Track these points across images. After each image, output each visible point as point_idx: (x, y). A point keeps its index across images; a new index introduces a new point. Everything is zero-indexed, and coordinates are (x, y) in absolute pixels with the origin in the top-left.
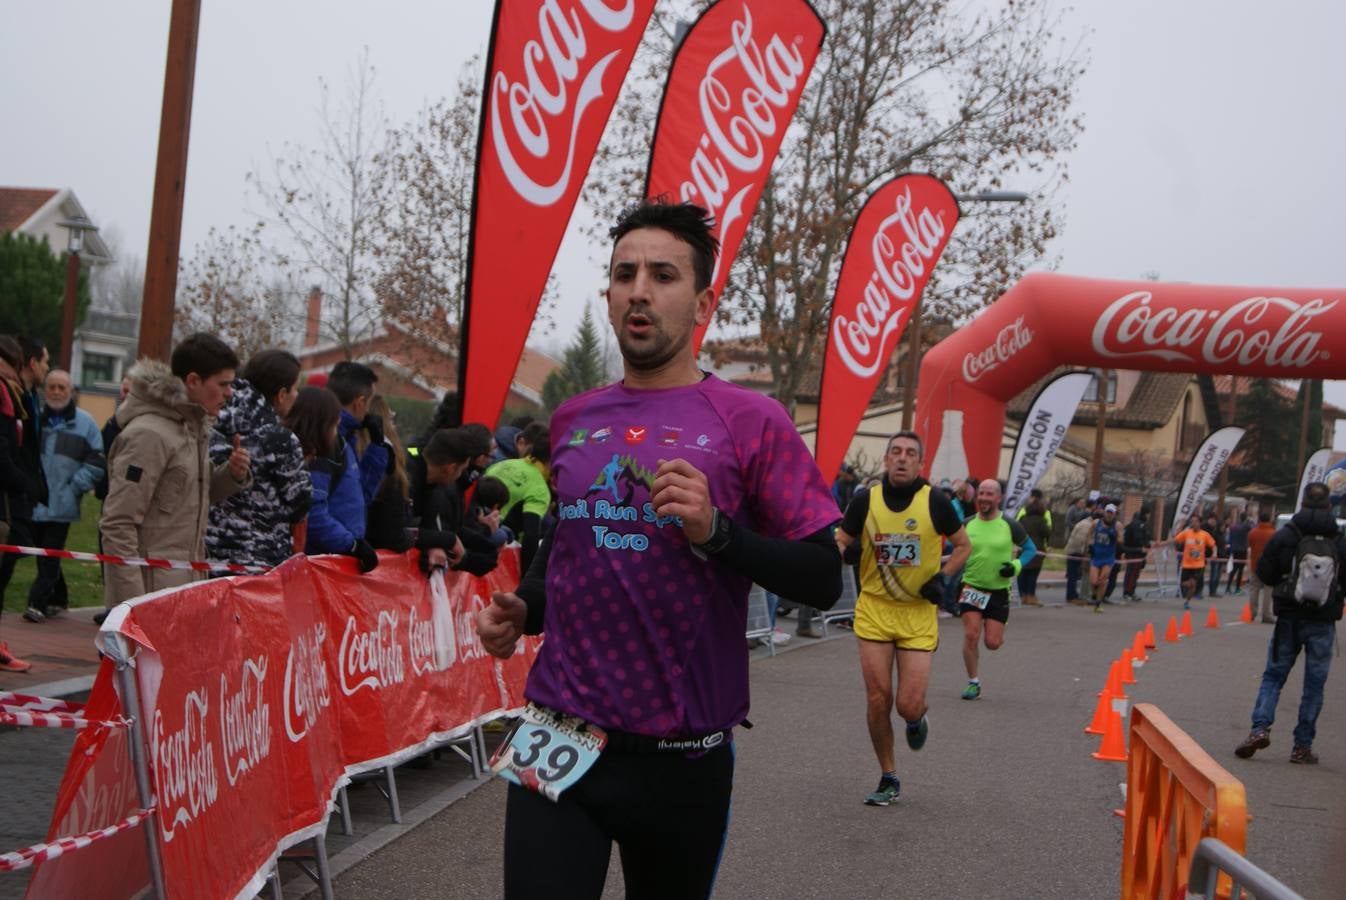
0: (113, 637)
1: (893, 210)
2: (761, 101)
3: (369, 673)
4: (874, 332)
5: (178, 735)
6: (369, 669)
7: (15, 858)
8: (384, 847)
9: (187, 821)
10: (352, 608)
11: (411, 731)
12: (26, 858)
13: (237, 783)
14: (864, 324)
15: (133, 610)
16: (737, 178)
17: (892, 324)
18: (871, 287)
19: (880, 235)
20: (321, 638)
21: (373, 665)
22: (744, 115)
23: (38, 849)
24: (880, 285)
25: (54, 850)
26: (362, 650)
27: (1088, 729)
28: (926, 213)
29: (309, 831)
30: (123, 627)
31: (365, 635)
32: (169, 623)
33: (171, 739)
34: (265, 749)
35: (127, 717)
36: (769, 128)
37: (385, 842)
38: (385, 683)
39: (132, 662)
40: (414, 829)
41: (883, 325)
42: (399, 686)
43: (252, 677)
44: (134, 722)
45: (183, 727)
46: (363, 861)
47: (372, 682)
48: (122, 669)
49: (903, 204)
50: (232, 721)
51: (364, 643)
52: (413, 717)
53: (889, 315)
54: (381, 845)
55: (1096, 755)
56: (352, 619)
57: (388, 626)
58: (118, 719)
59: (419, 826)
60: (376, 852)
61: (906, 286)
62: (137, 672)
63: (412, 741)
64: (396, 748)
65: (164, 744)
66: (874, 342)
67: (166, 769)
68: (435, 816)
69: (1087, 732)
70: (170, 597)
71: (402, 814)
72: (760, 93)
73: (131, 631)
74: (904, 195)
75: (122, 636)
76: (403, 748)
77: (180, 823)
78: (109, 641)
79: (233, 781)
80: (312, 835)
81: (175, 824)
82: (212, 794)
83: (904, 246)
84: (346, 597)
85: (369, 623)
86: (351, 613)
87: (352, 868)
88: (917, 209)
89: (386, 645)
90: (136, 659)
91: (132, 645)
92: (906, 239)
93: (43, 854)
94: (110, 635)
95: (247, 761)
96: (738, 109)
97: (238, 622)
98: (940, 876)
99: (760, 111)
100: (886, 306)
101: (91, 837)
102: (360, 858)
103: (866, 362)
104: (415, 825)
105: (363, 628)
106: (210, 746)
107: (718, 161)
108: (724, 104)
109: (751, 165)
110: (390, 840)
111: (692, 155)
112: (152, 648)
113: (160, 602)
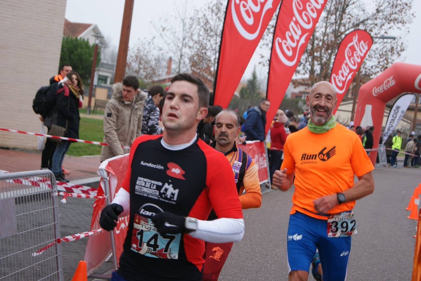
0: (103, 170)
1: (352, 41)
2: (312, 7)
4: (344, 79)
7: (70, 238)
9: (124, 227)
12: (74, 238)
14: (341, 77)
15: (109, 162)
16: (304, 31)
17: (350, 77)
18: (344, 65)
19: (347, 49)
22: (306, 11)
23: (77, 235)
24: (347, 64)
25: (82, 236)
27: (407, 208)
28: (362, 42)
30: (106, 168)
32: (120, 166)
35: (106, 195)
36: (315, 15)
39: (108, 178)
41: (346, 77)
44: (108, 197)
48: (105, 180)
49: (355, 39)
53: (349, 74)
55: (409, 217)
58: (103, 196)
61: (354, 65)
62: (109, 182)
66: (344, 83)
69: (406, 210)
70: (121, 158)
72: (312, 4)
73: (108, 169)
74: (356, 36)
75: (105, 170)
77: (122, 228)
78: (101, 171)
81: (120, 228)
83: (355, 52)
88: (359, 41)
90: (109, 178)
91: (108, 173)
92: (355, 50)
93: (79, 237)
94: (102, 170)
96: (305, 9)
98: (357, 254)
99: (312, 10)
100: (348, 71)
101: (93, 232)
103: (341, 89)
107: (298, 25)
108: (300, 7)
109: (309, 27)
111: (290, 23)
112: (114, 174)
113: (117, 160)
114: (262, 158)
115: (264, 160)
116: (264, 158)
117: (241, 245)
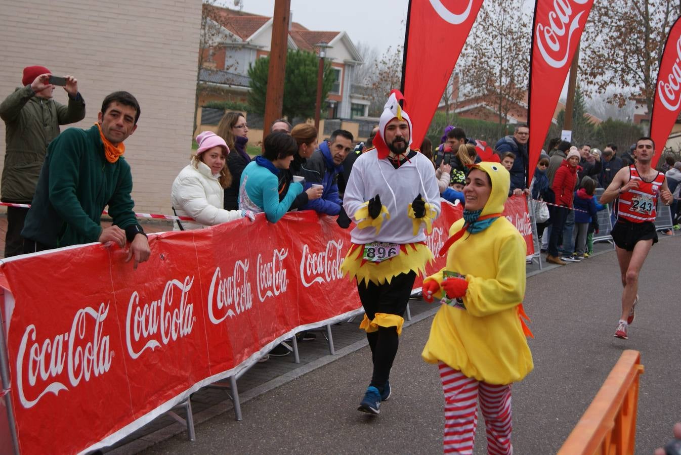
3: (318, 275)
5: (59, 338)
6: (317, 272)
8: (314, 370)
9: (62, 390)
10: (305, 240)
11: (349, 304)
13: (141, 357)
14: (672, 84)
15: (5, 265)
18: (676, 66)
20: (282, 258)
21: (320, 270)
26: (313, 262)
29: (224, 374)
31: (315, 254)
33: (48, 341)
34: (187, 330)
37: (314, 369)
38: (329, 280)
40: (339, 359)
42: (341, 280)
43: (177, 290)
45: (69, 331)
46: (292, 381)
47: (320, 280)
50: (143, 319)
51: (313, 259)
52: (350, 296)
54: (311, 370)
56: (306, 246)
57: (335, 248)
59: (344, 357)
60: (305, 374)
63: (349, 309)
64: (334, 315)
65: (36, 345)
67: (35, 362)
68: (359, 350)
70: (66, 252)
71: (335, 350)
76: (342, 314)
79: (135, 356)
80: (228, 376)
81: (41, 395)
82: (103, 367)
84: (301, 235)
85: (319, 248)
86: (305, 243)
87: (280, 386)
89: (330, 259)
95: (160, 340)
97: (164, 259)
102: (292, 379)
103: (673, 103)
104: (342, 356)
105: (313, 250)
106: (107, 339)
110: (319, 366)
112: (10, 291)
113: (47, 257)
114: (523, 220)
115: (526, 223)
116: (527, 219)
117: (410, 387)
